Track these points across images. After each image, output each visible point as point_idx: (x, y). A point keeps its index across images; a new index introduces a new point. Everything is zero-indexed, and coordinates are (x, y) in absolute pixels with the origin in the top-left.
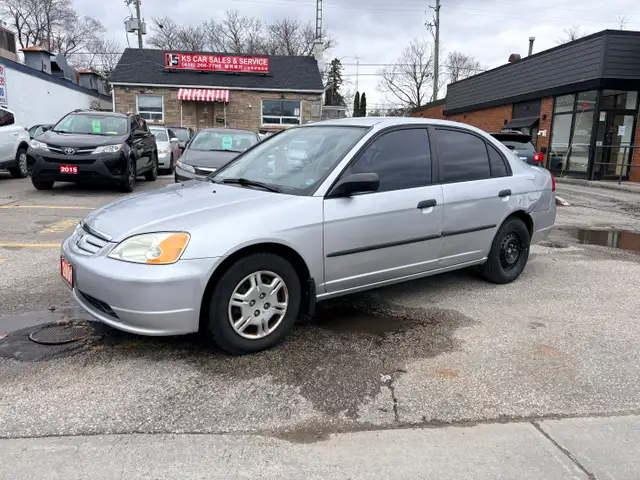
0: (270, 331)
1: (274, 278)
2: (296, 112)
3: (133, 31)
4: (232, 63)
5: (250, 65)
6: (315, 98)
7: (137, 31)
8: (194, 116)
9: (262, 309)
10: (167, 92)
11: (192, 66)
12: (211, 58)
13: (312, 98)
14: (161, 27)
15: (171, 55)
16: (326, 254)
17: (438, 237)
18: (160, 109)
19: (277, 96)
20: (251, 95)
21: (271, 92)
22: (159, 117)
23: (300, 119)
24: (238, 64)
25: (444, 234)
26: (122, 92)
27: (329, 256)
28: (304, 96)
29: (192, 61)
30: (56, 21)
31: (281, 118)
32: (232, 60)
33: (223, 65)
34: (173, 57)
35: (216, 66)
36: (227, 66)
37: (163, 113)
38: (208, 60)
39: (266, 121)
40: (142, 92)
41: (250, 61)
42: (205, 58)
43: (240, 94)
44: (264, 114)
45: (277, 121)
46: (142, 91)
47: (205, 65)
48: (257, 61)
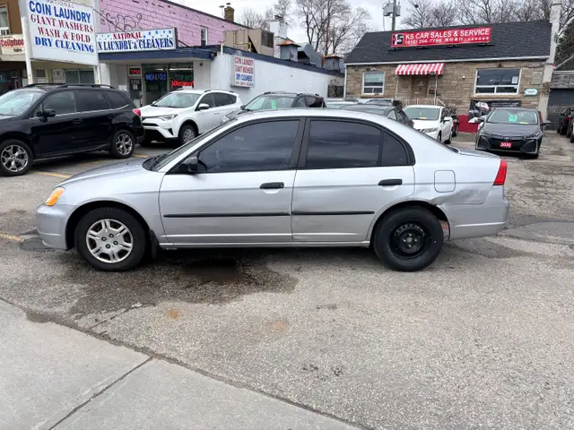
0: (119, 260)
1: (120, 226)
2: (514, 80)
3: (388, 14)
4: (452, 36)
5: (471, 36)
6: (538, 64)
7: (391, 15)
8: (409, 89)
9: (112, 245)
10: (388, 68)
11: (414, 43)
12: (432, 34)
13: (534, 64)
14: (416, 6)
15: (396, 35)
16: (162, 215)
17: (287, 215)
18: (381, 84)
19: (493, 66)
20: (466, 66)
21: (487, 62)
22: (380, 90)
23: (517, 87)
24: (459, 37)
25: (295, 213)
26: (352, 71)
27: (165, 216)
28: (525, 64)
29: (415, 38)
30: (336, 14)
31: (496, 87)
32: (452, 34)
33: (443, 39)
34: (399, 36)
35: (437, 40)
36: (447, 40)
37: (383, 87)
38: (429, 36)
39: (479, 90)
40: (368, 70)
41: (471, 32)
42: (427, 35)
43: (454, 66)
44: (477, 84)
45: (492, 90)
46: (368, 68)
47: (426, 41)
48: (480, 32)
